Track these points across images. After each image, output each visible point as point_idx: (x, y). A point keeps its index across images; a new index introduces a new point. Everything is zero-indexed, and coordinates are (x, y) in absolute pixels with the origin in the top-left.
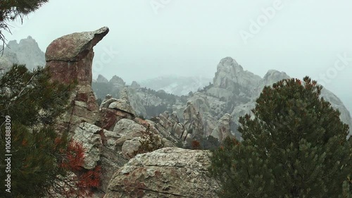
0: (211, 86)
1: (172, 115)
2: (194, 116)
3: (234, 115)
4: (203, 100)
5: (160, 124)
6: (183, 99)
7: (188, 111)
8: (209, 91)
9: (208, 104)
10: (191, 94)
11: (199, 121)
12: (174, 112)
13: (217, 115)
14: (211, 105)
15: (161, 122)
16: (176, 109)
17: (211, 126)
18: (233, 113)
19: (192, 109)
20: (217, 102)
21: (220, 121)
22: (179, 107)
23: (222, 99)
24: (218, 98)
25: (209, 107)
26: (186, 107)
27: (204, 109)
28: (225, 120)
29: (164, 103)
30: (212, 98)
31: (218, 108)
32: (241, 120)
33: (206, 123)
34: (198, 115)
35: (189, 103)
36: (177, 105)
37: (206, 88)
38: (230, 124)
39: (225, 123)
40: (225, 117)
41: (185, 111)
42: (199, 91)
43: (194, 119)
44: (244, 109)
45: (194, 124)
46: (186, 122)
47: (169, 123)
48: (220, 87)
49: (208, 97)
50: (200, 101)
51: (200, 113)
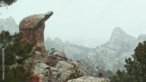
0: (108, 43)
1: (87, 59)
2: (100, 59)
3: (122, 59)
4: (104, 50)
5: (81, 64)
6: (94, 50)
7: (97, 56)
8: (107, 46)
9: (107, 53)
10: (98, 47)
11: (102, 62)
12: (89, 57)
13: (112, 58)
14: (109, 53)
15: (82, 62)
17: (109, 65)
18: (121, 58)
19: (98, 55)
20: (112, 52)
21: (114, 62)
23: (115, 50)
24: (113, 49)
26: (95, 55)
27: (105, 56)
28: (117, 61)
29: (83, 52)
30: (109, 49)
31: (112, 55)
32: (126, 61)
33: (106, 63)
35: (97, 52)
36: (90, 53)
37: (106, 44)
38: (119, 63)
39: (117, 63)
41: (94, 57)
42: (102, 45)
43: (99, 61)
44: (127, 55)
45: (99, 63)
46: (95, 62)
47: (86, 63)
48: (114, 43)
49: (107, 49)
50: (103, 51)
51: (103, 58)
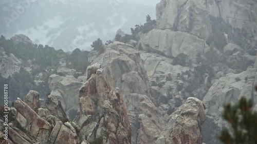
0: (150, 25)
1: (49, 101)
2: (107, 103)
3: (212, 103)
4: (131, 62)
5: (18, 125)
6: (78, 60)
7: (93, 89)
8: (145, 39)
9: (143, 74)
10: (98, 46)
11: (120, 118)
12: (55, 93)
13: (165, 100)
14: (150, 74)
15: (22, 119)
16: (58, 86)
17: (151, 129)
18: (208, 97)
19: (100, 85)
20: (166, 67)
21: (175, 116)
22: (66, 81)
23: (180, 60)
24: (171, 57)
25: (145, 79)
27: (132, 86)
28: (189, 114)
29: (28, 70)
30: (153, 56)
31: (169, 83)
32: (229, 113)
33: (138, 124)
34: (116, 103)
35: (93, 71)
36: (61, 74)
37: (139, 31)
39: (189, 122)
40: (186, 107)
41: (83, 92)
42: (118, 37)
43: (106, 111)
44: (237, 85)
45: (105, 125)
46: (84, 119)
47: (41, 123)
49: (143, 56)
50: (122, 66)
51: (123, 96)
